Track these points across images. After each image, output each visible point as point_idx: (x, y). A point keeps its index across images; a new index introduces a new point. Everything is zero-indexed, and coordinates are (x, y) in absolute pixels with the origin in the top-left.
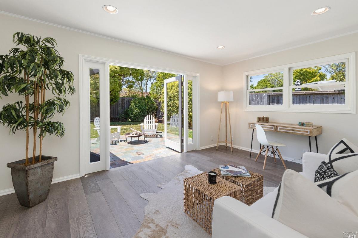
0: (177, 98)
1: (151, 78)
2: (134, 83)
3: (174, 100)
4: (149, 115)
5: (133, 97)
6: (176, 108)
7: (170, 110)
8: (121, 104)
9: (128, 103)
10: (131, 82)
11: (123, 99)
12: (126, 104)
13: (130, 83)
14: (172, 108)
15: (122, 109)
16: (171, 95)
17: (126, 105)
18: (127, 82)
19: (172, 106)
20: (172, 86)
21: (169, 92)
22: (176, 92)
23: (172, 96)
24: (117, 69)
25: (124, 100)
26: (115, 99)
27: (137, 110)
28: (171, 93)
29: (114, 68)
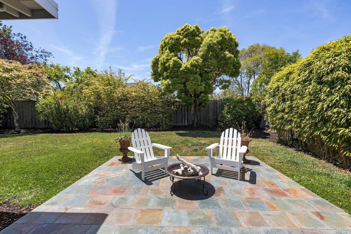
0: (299, 94)
1: (254, 74)
2: (229, 82)
3: (292, 101)
4: (231, 129)
5: (228, 100)
6: (296, 116)
7: (283, 118)
8: (212, 109)
9: (221, 107)
10: (226, 81)
11: (215, 102)
12: (219, 108)
13: (224, 82)
14: (286, 116)
15: (214, 114)
16: (285, 90)
17: (218, 110)
18: (221, 82)
19: (287, 111)
20: (287, 74)
21: (282, 85)
22: (298, 83)
23: (288, 92)
24: (198, 62)
25: (216, 104)
26: (204, 103)
27: (229, 116)
28: (284, 87)
29: (194, 62)
